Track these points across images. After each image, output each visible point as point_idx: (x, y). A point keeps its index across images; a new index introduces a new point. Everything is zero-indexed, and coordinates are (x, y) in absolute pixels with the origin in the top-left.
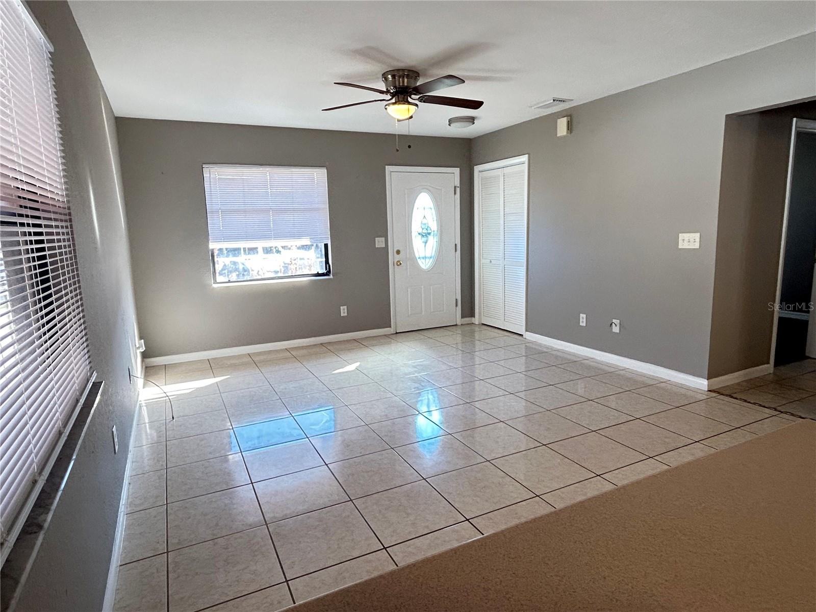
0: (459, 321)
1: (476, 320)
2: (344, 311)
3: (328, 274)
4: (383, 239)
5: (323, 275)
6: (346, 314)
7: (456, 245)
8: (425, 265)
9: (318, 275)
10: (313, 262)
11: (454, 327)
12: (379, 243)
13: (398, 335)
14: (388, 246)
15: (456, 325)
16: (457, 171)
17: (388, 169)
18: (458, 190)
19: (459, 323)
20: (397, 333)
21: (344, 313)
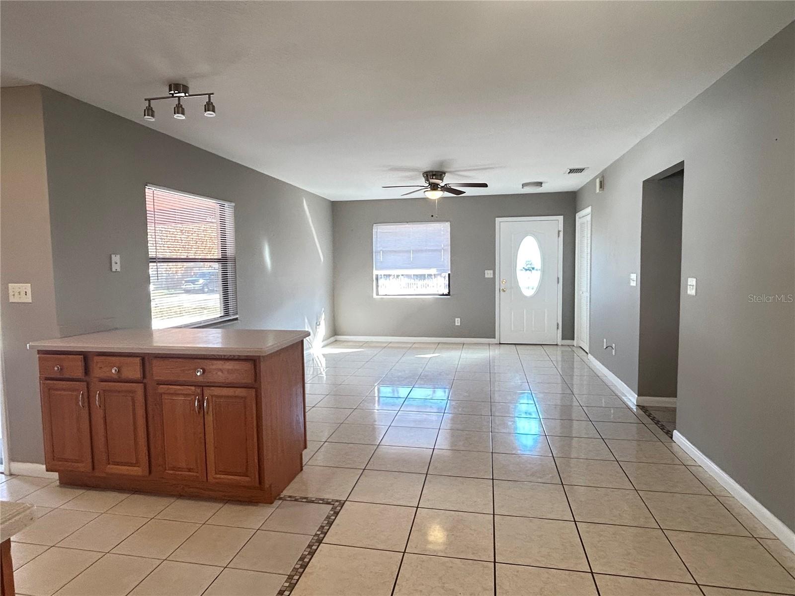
0: (560, 342)
1: (575, 343)
2: (458, 322)
3: (449, 294)
4: (492, 272)
5: (446, 295)
6: (459, 324)
7: (558, 278)
8: (528, 293)
9: (443, 295)
10: (439, 286)
11: (555, 346)
12: (489, 274)
13: (501, 345)
14: (495, 277)
15: (557, 345)
16: (561, 218)
17: (498, 220)
18: (561, 234)
19: (559, 343)
20: (500, 344)
21: (458, 323)
